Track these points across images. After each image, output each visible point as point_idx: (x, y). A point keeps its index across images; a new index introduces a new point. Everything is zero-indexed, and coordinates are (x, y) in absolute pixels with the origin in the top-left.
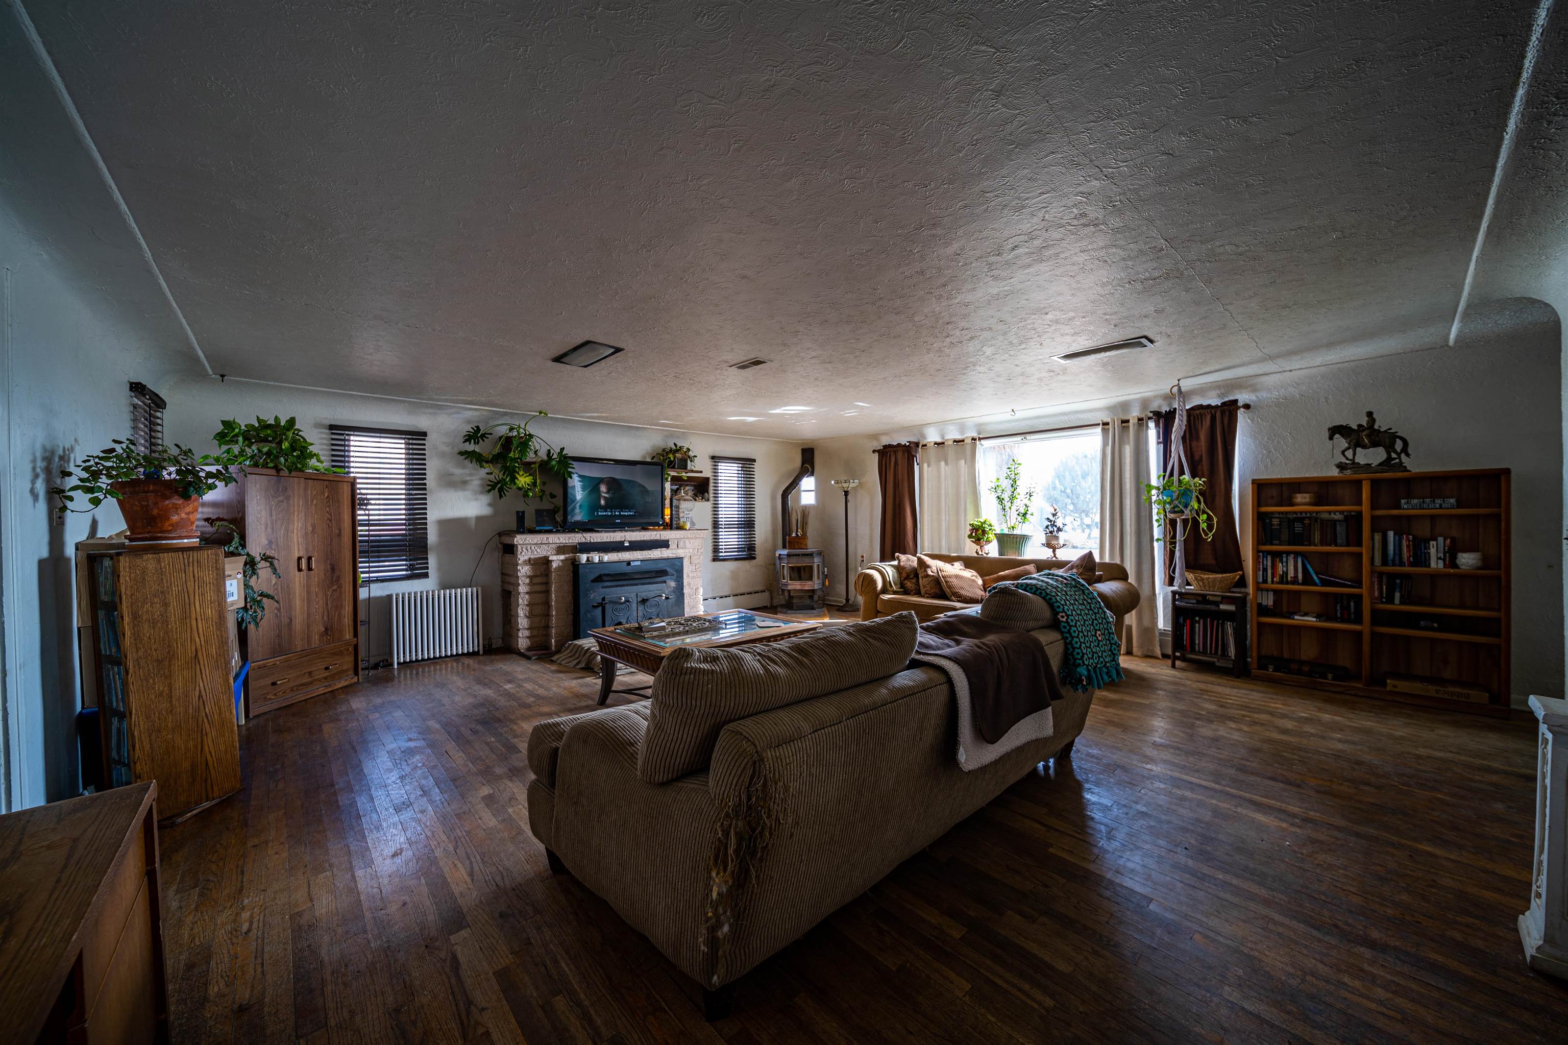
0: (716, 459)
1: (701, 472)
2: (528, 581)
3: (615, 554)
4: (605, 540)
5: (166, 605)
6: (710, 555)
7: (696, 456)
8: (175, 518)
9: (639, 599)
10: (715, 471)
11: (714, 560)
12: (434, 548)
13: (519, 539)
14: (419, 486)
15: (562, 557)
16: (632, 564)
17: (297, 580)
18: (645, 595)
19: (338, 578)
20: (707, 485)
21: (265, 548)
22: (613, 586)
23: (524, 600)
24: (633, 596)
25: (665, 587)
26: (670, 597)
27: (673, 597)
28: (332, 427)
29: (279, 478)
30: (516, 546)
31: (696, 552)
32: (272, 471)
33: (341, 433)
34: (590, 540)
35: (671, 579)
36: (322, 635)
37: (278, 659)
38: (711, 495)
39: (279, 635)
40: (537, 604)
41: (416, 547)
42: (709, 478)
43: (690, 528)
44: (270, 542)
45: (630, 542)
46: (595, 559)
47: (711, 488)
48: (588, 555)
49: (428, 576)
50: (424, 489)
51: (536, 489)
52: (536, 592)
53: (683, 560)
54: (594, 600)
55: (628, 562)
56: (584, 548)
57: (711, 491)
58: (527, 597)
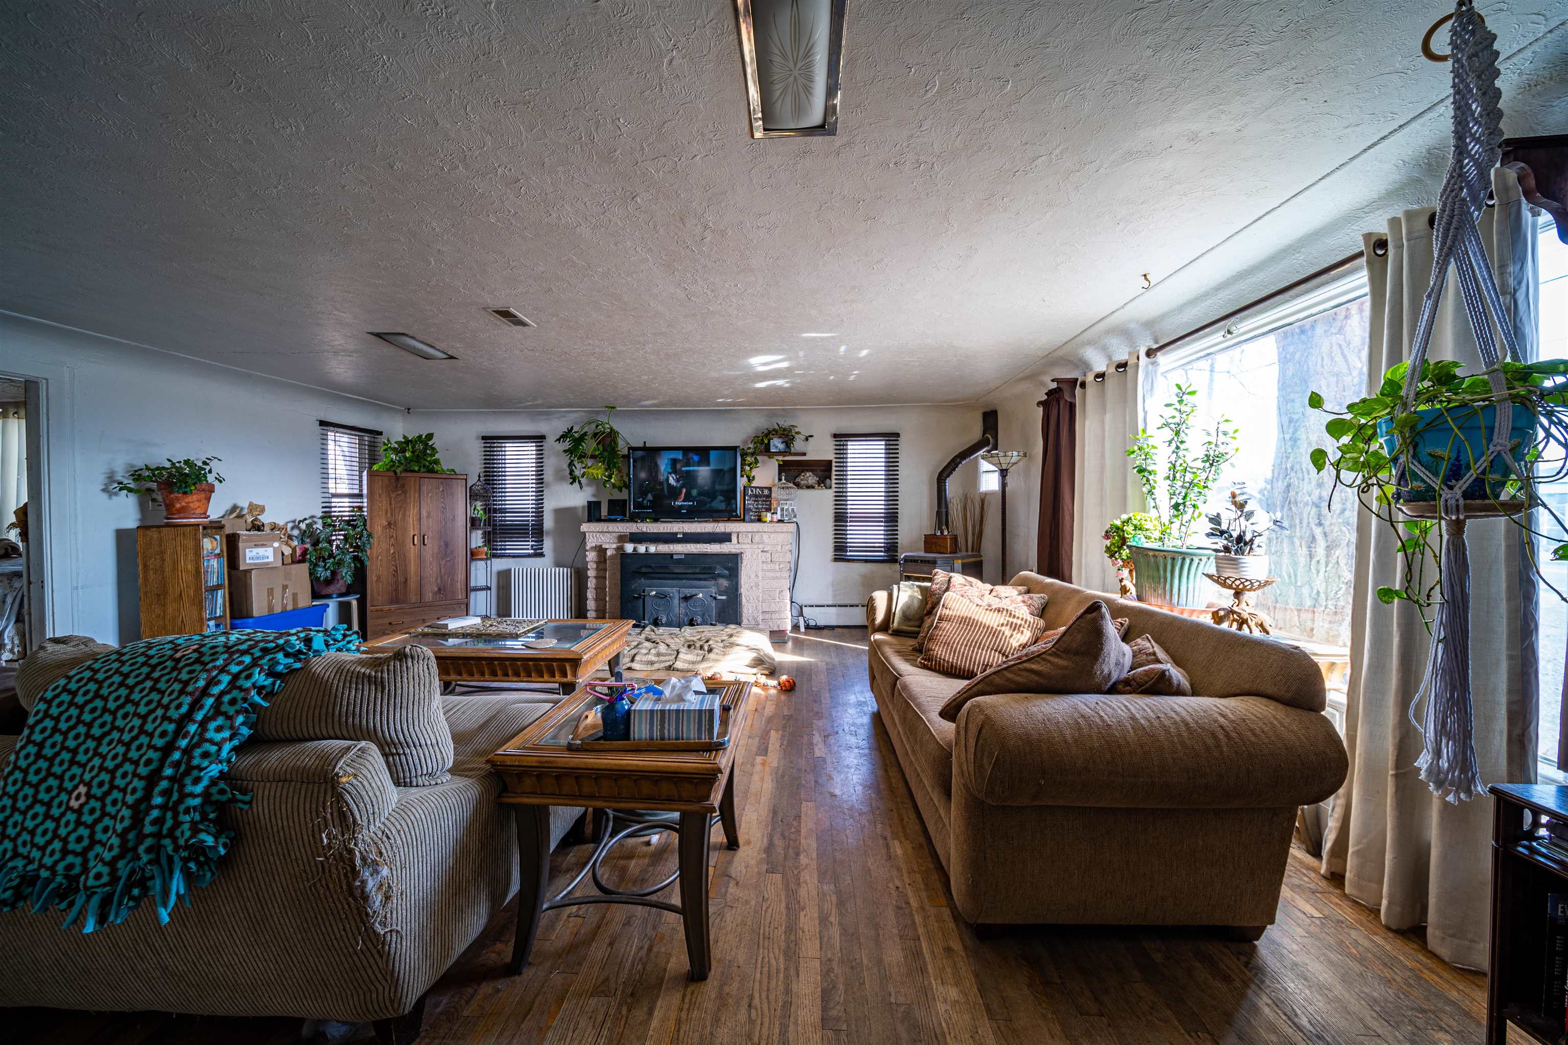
0: (841, 438)
1: (804, 454)
2: (595, 566)
3: (666, 546)
4: (662, 531)
5: (163, 560)
6: (830, 553)
7: (811, 436)
8: (178, 506)
9: (682, 596)
10: (841, 452)
11: (836, 560)
12: (548, 533)
13: (585, 527)
14: (540, 481)
15: (614, 546)
16: (675, 557)
17: (412, 552)
18: (688, 592)
19: (452, 552)
20: (830, 470)
21: (385, 528)
22: (655, 578)
23: (591, 583)
24: (674, 591)
25: (714, 585)
26: (719, 597)
27: (724, 598)
28: (484, 438)
29: (398, 479)
30: (584, 533)
31: (779, 548)
32: (392, 474)
33: (491, 441)
34: (644, 530)
35: (723, 576)
36: (435, 594)
37: (393, 607)
38: (834, 481)
39: (396, 590)
40: (600, 589)
41: (538, 532)
42: (831, 461)
43: (780, 521)
44: (389, 524)
45: (684, 534)
46: (642, 549)
47: (834, 473)
48: (637, 545)
49: (544, 556)
50: (542, 483)
51: (613, 480)
52: (600, 578)
53: (744, 556)
54: (634, 591)
55: (671, 555)
56: (636, 538)
57: (834, 477)
58: (594, 581)
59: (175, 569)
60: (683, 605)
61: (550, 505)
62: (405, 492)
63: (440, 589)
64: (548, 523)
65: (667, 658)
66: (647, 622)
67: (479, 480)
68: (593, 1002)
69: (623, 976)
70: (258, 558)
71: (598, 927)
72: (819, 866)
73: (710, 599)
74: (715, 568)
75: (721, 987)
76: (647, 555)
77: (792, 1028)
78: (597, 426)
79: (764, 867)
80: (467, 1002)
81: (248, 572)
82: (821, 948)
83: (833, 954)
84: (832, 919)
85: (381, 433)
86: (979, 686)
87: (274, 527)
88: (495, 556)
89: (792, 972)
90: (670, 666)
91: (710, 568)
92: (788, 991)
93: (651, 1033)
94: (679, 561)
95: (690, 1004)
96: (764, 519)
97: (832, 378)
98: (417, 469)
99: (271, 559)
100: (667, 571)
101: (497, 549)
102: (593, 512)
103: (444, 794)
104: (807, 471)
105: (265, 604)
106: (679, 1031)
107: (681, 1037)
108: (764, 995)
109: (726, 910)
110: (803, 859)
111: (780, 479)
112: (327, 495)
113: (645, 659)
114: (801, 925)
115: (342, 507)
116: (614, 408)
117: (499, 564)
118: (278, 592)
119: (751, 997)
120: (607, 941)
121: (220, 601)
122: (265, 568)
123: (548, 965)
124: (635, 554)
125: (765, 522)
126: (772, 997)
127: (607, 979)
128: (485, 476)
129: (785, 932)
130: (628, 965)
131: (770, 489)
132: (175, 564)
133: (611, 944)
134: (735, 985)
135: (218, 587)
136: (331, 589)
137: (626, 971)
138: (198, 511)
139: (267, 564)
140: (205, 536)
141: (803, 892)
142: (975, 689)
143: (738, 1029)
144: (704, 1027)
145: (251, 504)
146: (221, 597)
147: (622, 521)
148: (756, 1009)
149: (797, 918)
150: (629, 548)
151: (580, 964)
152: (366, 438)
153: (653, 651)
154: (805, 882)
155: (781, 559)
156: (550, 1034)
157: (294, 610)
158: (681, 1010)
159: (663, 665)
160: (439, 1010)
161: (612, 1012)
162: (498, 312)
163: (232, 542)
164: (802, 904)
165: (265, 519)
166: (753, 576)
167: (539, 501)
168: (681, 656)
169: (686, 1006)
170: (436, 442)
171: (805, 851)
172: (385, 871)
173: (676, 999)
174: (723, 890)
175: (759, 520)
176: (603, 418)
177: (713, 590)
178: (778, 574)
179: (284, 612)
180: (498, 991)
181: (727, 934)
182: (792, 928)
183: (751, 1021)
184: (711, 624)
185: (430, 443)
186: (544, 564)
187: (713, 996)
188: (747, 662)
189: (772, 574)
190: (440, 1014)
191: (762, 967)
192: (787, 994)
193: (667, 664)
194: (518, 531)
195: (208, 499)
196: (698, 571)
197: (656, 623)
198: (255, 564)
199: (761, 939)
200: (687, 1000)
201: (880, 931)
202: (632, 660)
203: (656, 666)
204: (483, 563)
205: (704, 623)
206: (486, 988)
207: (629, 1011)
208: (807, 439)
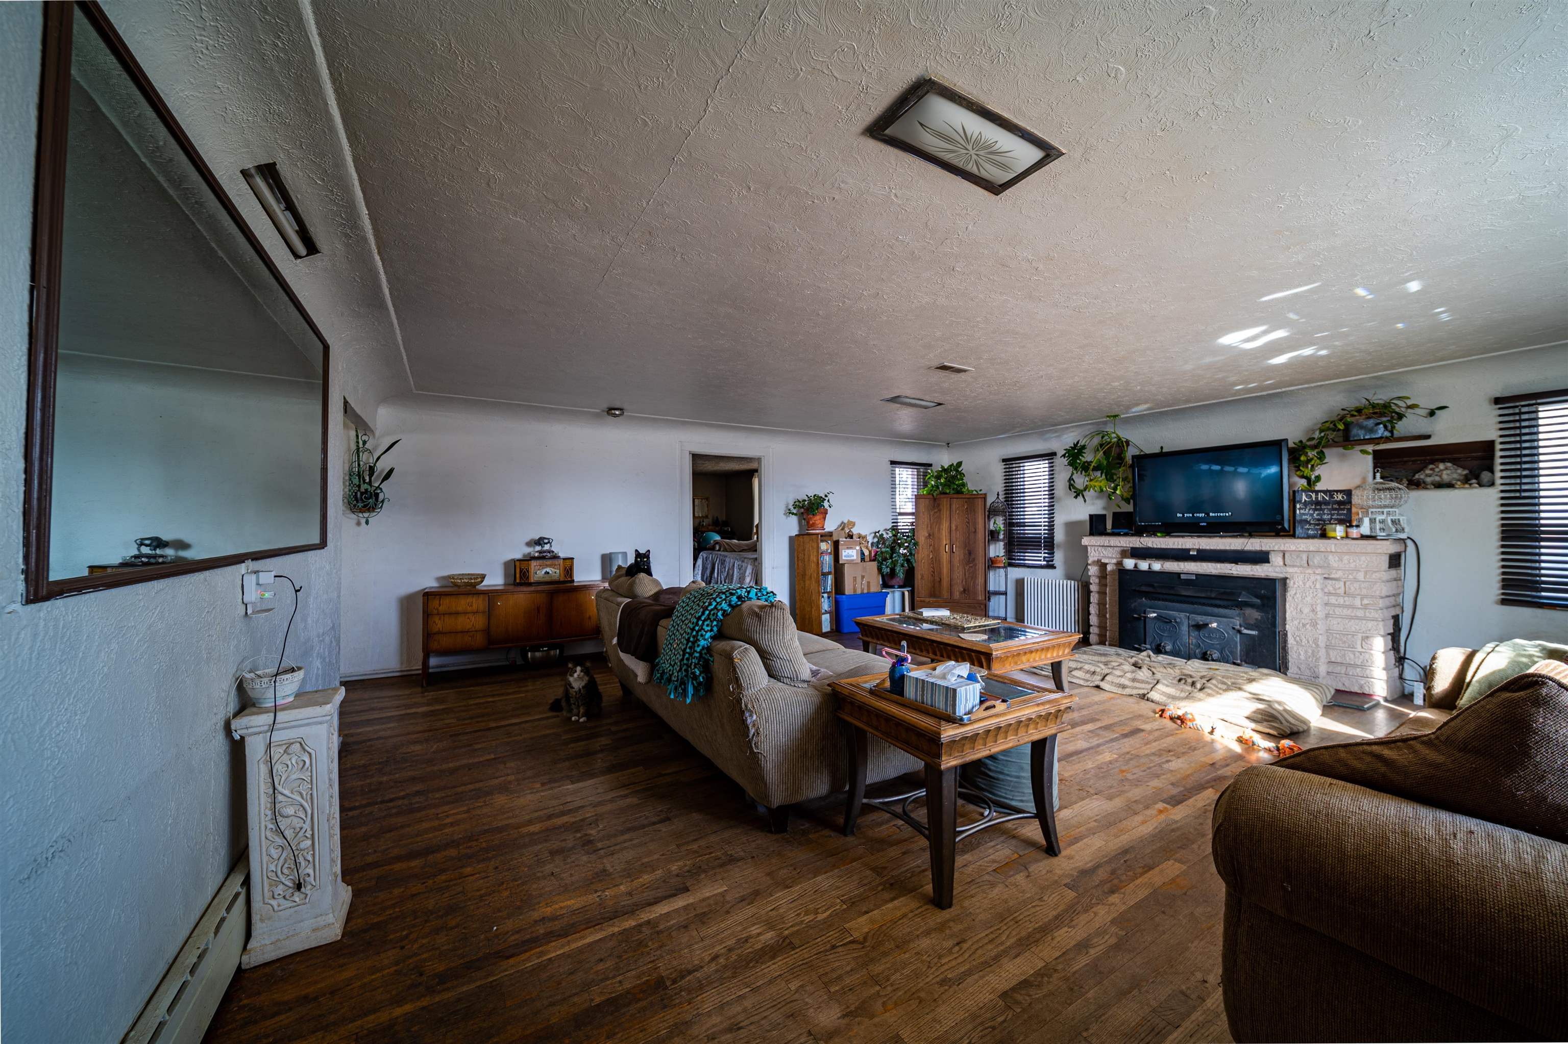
0: (1520, 402)
1: (1428, 437)
2: (1097, 581)
3: (1176, 564)
4: (1171, 546)
5: (805, 554)
6: (1493, 591)
7: (1442, 408)
8: (812, 522)
9: (1192, 622)
10: (1520, 425)
11: (1509, 602)
12: (1059, 546)
13: (1086, 541)
14: (1052, 496)
15: (1114, 561)
16: (1183, 577)
17: (945, 557)
18: (1201, 619)
19: (974, 559)
20: (1492, 457)
21: (926, 538)
22: (1159, 600)
23: (1094, 598)
24: (1183, 617)
25: (1239, 615)
26: (1245, 631)
27: (1253, 633)
28: (1004, 460)
29: (935, 499)
30: (1086, 547)
31: (1361, 576)
32: (931, 496)
33: (1011, 463)
34: (1150, 545)
35: (1252, 606)
36: (961, 593)
37: (931, 599)
38: (1498, 474)
39: (934, 587)
40: (1102, 604)
41: (1049, 544)
42: (1491, 443)
43: (1363, 537)
44: (930, 535)
45: (1199, 551)
46: (1144, 565)
47: (1498, 461)
48: (1137, 561)
49: (1055, 568)
50: (1053, 498)
51: (1118, 492)
52: (1102, 593)
53: (1290, 583)
54: (1135, 611)
55: (1178, 575)
56: (1136, 553)
57: (1498, 468)
58: (1097, 596)
59: (809, 560)
60: (1194, 633)
61: (1060, 519)
62: (940, 510)
63: (965, 590)
64: (1059, 536)
65: (1143, 686)
66: (1148, 646)
67: (998, 498)
68: (868, 872)
69: (894, 873)
70: (848, 556)
71: (905, 840)
72: (1125, 912)
73: (1231, 632)
74: (1240, 594)
75: (948, 921)
76: (1150, 572)
77: (976, 976)
78: (1103, 437)
79: (1068, 881)
80: (815, 832)
81: (843, 565)
82: (1056, 959)
83: (1064, 969)
84: (1092, 951)
85: (931, 465)
86: (1298, 759)
87: (860, 536)
88: (1011, 565)
89: (1013, 952)
90: (1144, 695)
91: (1232, 594)
92: (997, 958)
93: (884, 908)
94: (1188, 583)
95: (920, 913)
96: (1331, 534)
97: (1400, 326)
98: (948, 491)
99: (855, 558)
100: (1172, 592)
101: (1015, 559)
102: (1096, 526)
103: (797, 693)
104: (1443, 461)
105: (852, 587)
106: (900, 919)
107: (898, 923)
108: (975, 947)
109: (1000, 885)
110: (1114, 898)
111: (1374, 478)
112: (895, 514)
113: (1117, 680)
114: (1056, 934)
115: (905, 523)
116: (1117, 416)
117: (1015, 573)
118: (859, 579)
119: (964, 941)
120: (903, 850)
121: (830, 582)
122: (851, 562)
123: (864, 841)
124: (1136, 571)
125: (1335, 538)
126: (980, 952)
127: (885, 868)
128: (1005, 494)
129: (1035, 929)
130: (904, 869)
131: (1348, 493)
132: (809, 556)
133: (904, 853)
134: (960, 927)
135: (829, 573)
136: (893, 582)
137: (900, 871)
138: (820, 526)
139: (853, 560)
140: (822, 541)
141: (1084, 918)
142: (1290, 761)
143: (937, 948)
144: (917, 930)
145: (849, 521)
146: (830, 579)
147: (1126, 535)
148: (961, 949)
149: (1058, 927)
150: (1129, 563)
151: (878, 851)
152: (922, 470)
153: (1129, 675)
154: (1096, 914)
155: (1364, 592)
156: (836, 871)
157: (868, 593)
158: (912, 912)
159: (1135, 692)
160: (802, 827)
161: (873, 884)
162: (937, 368)
163: (836, 544)
164: (1074, 923)
165: (855, 531)
166: (1306, 610)
167: (1051, 515)
168: (1159, 686)
169: (917, 912)
170: (964, 468)
171: (1124, 894)
172: (755, 717)
173: (914, 905)
174: (1011, 873)
175: (1324, 535)
176: (1109, 429)
177: (1237, 622)
178: (1360, 613)
179: (862, 594)
180: (830, 836)
181: (985, 898)
182: (1045, 930)
183: (950, 951)
184: (1234, 664)
185: (960, 470)
186: (1055, 577)
187: (939, 921)
188: (1247, 714)
189: (1346, 612)
190: (802, 829)
191: (992, 933)
192: (994, 959)
193: (1141, 692)
194: (1033, 543)
195: (825, 518)
196: (1213, 595)
197: (1158, 650)
198: (847, 560)
199: (1011, 918)
200: (920, 910)
201: (1135, 992)
202: (1103, 680)
203: (1127, 691)
204: (1002, 571)
205: (1223, 659)
206: (827, 832)
207: (883, 890)
208: (1432, 413)
